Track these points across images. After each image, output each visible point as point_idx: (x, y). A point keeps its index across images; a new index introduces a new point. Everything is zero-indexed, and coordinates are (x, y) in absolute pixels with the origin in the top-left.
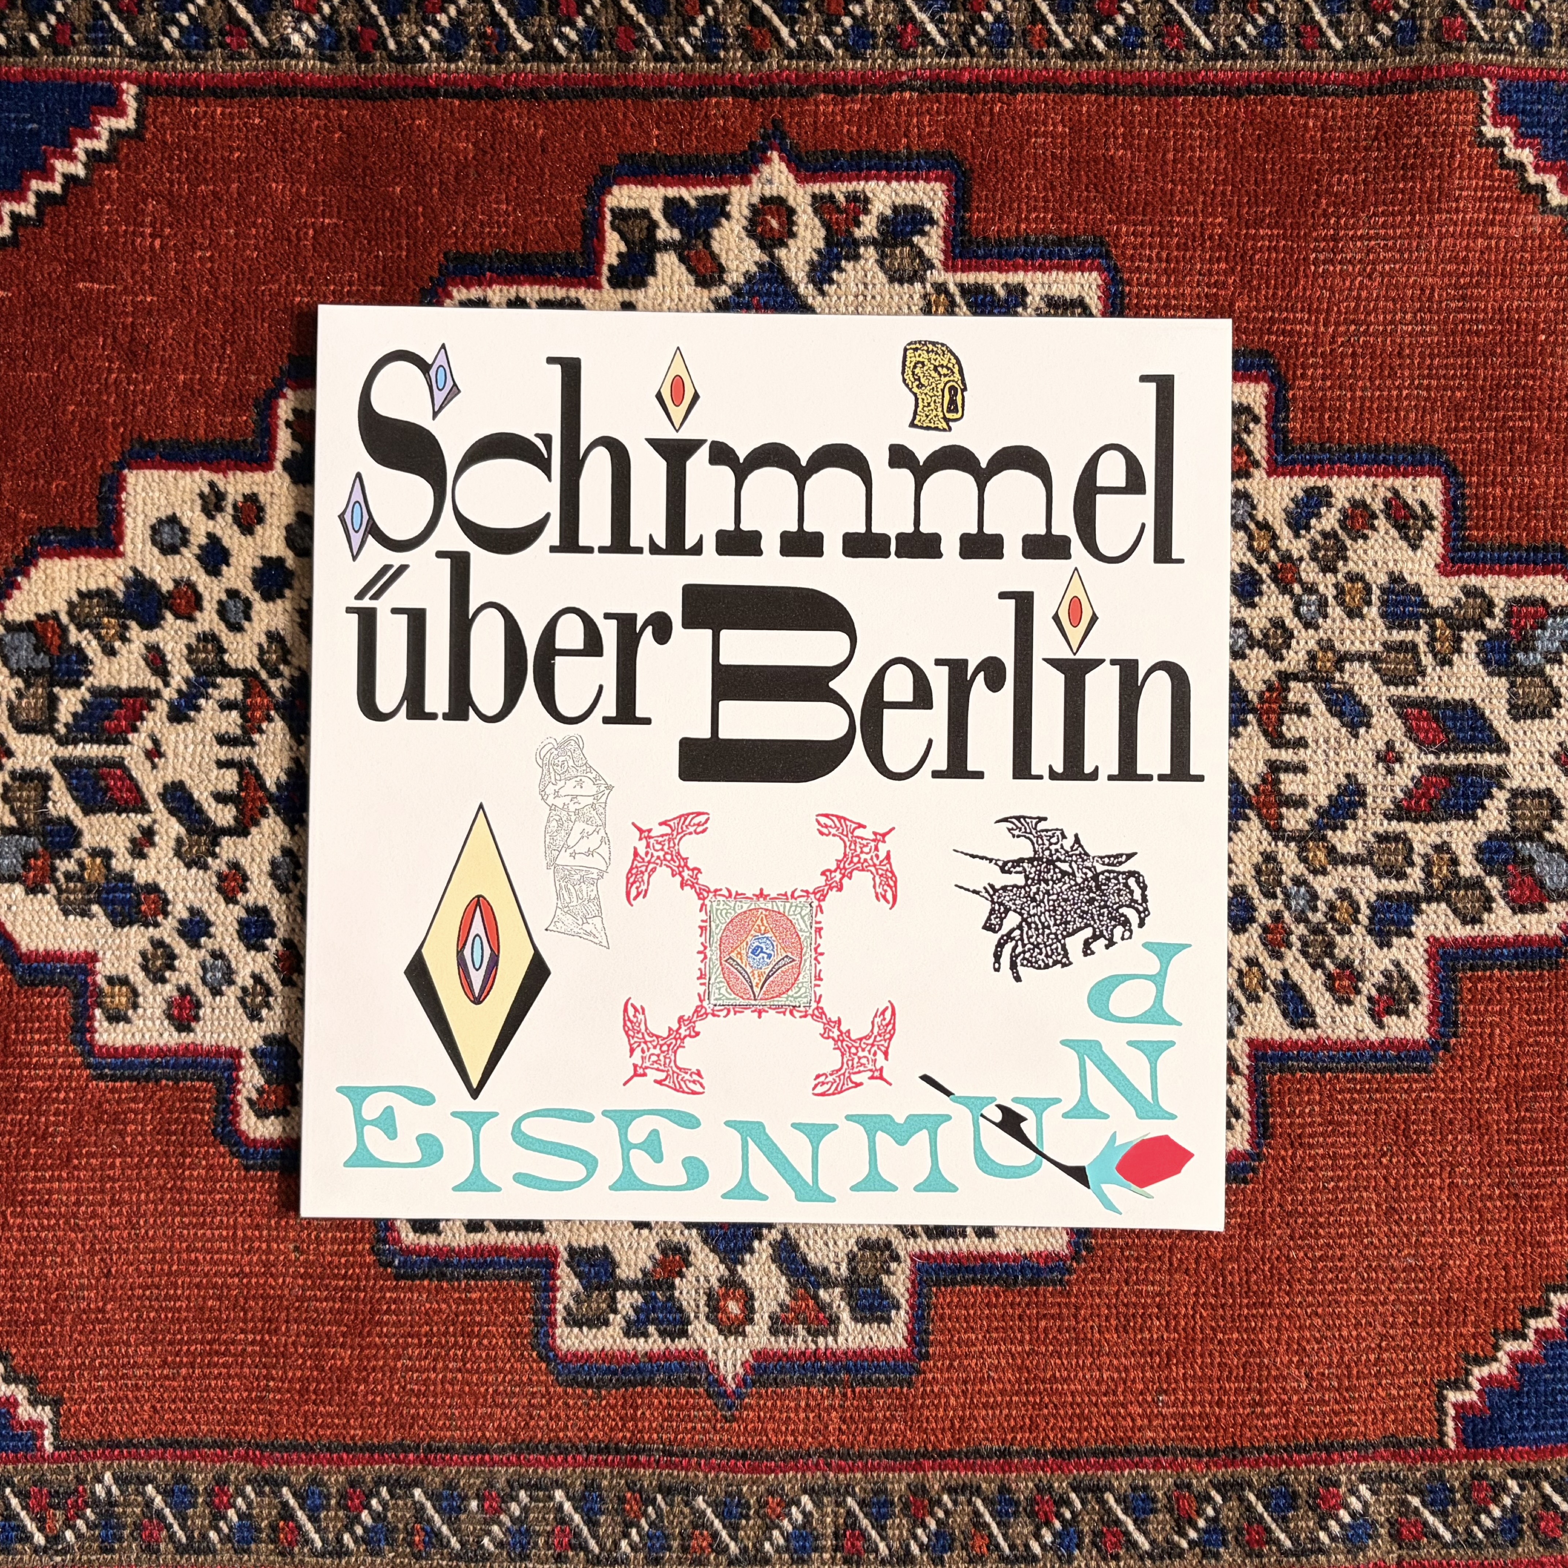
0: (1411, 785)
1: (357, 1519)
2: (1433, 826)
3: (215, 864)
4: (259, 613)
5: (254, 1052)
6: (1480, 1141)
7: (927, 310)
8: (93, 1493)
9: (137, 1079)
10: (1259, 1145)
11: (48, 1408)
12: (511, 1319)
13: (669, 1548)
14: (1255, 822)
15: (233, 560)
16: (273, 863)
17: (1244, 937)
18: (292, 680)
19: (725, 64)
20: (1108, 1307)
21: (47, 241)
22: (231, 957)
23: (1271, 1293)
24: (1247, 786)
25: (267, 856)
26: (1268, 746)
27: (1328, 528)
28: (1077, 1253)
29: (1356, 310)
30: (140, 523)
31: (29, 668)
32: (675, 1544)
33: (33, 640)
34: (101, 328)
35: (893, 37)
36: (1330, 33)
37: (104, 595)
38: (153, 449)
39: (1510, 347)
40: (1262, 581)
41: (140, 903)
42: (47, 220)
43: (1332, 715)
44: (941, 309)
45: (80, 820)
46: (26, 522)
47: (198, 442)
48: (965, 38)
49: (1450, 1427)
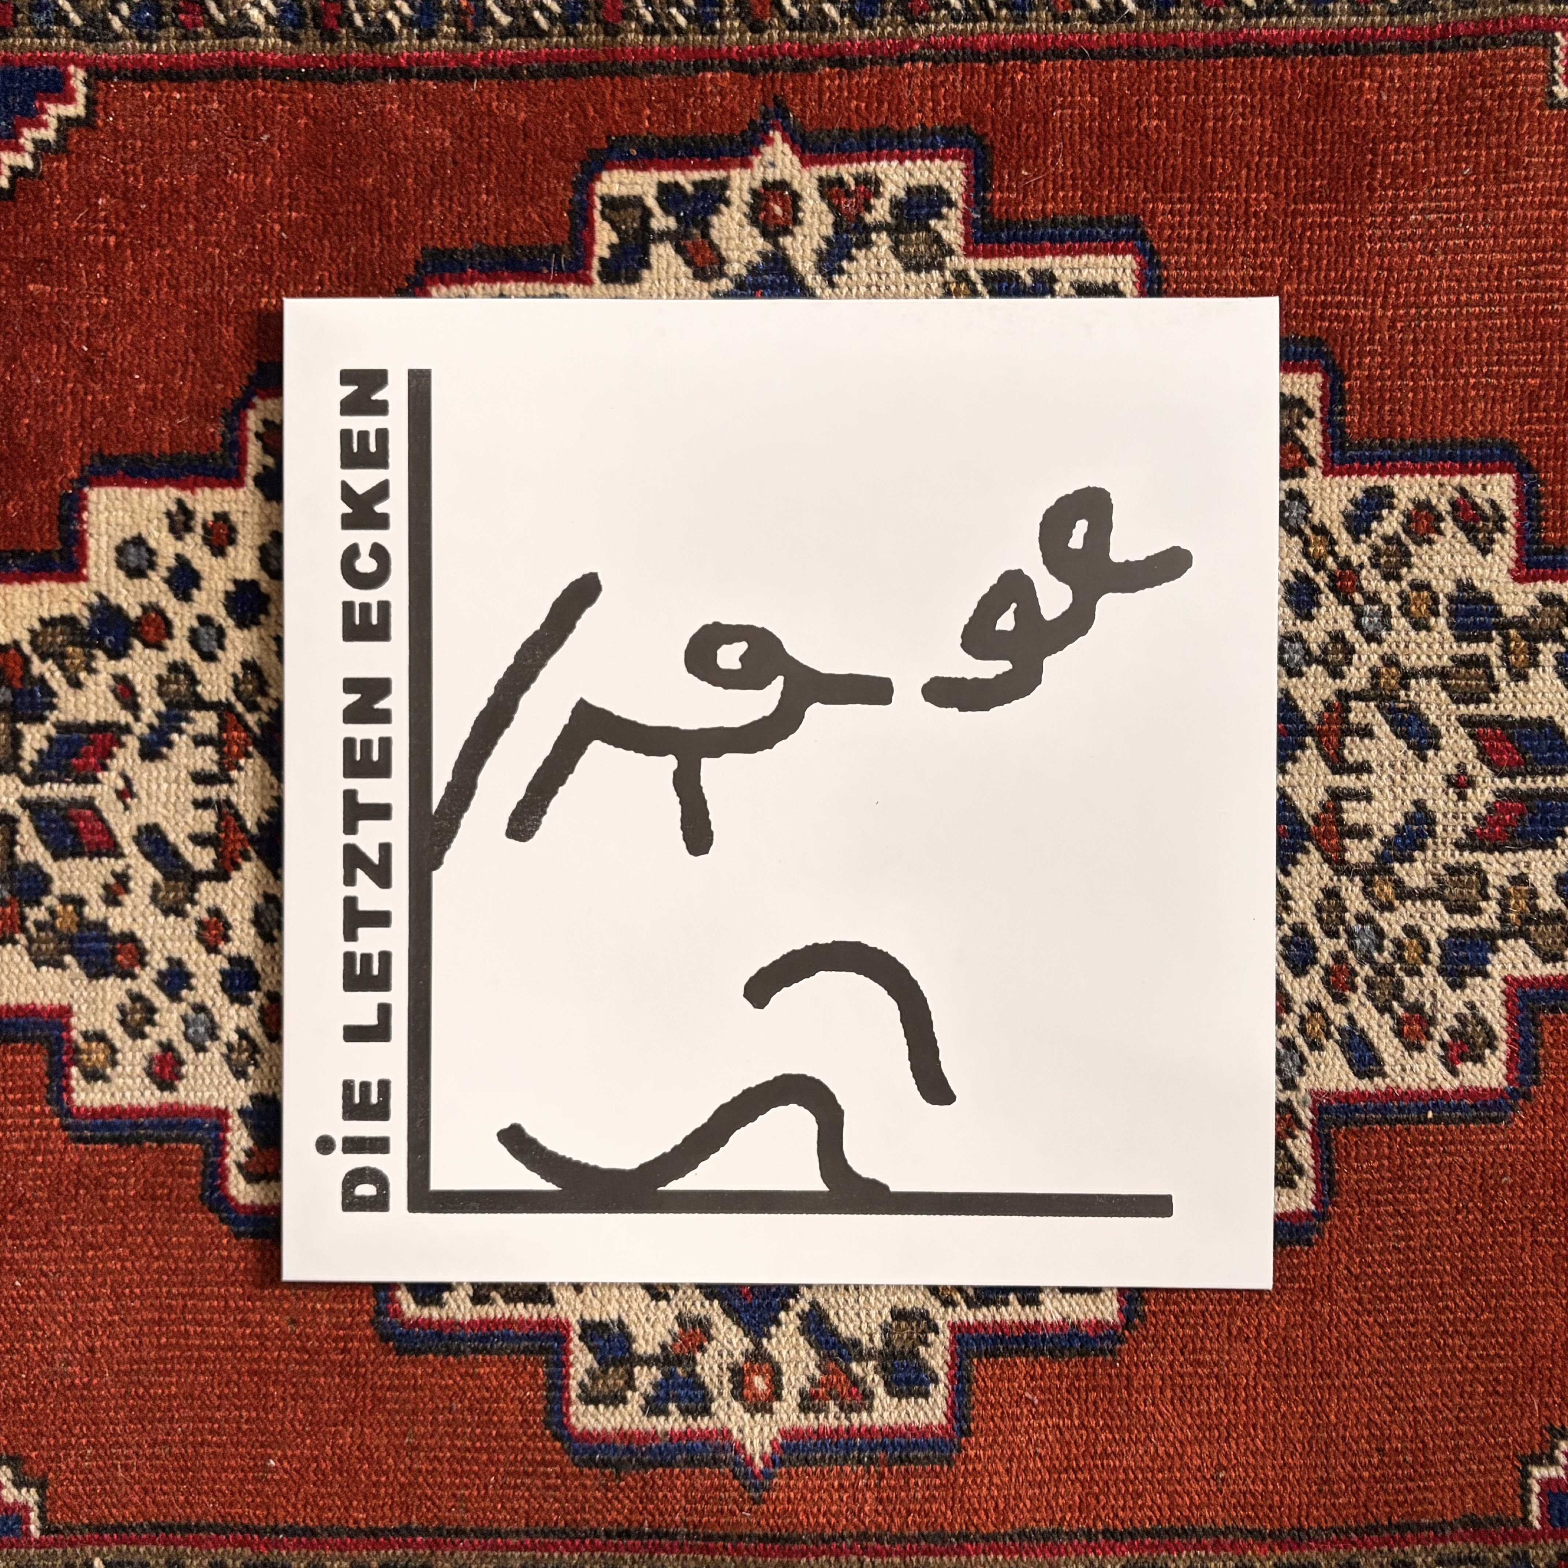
2: (1509, 855)
3: (195, 912)
4: (233, 642)
5: (241, 1112)
7: (947, 295)
9: (118, 1141)
10: (1324, 1204)
11: (33, 1490)
12: (522, 1396)
14: (1315, 854)
15: (204, 584)
16: (256, 910)
17: (1305, 980)
18: (267, 712)
19: (721, 35)
20: (1163, 1378)
22: (215, 1011)
24: (1305, 816)
25: (249, 903)
26: (1328, 771)
27: (1391, 533)
28: (1128, 1321)
29: (1417, 291)
30: (104, 545)
34: (54, 333)
35: (903, 2)
37: (69, 622)
38: (115, 464)
40: (1319, 591)
41: (115, 953)
43: (1398, 737)
44: (961, 293)
45: (50, 866)
47: (164, 457)
48: (982, 1)
49: (1534, 1505)
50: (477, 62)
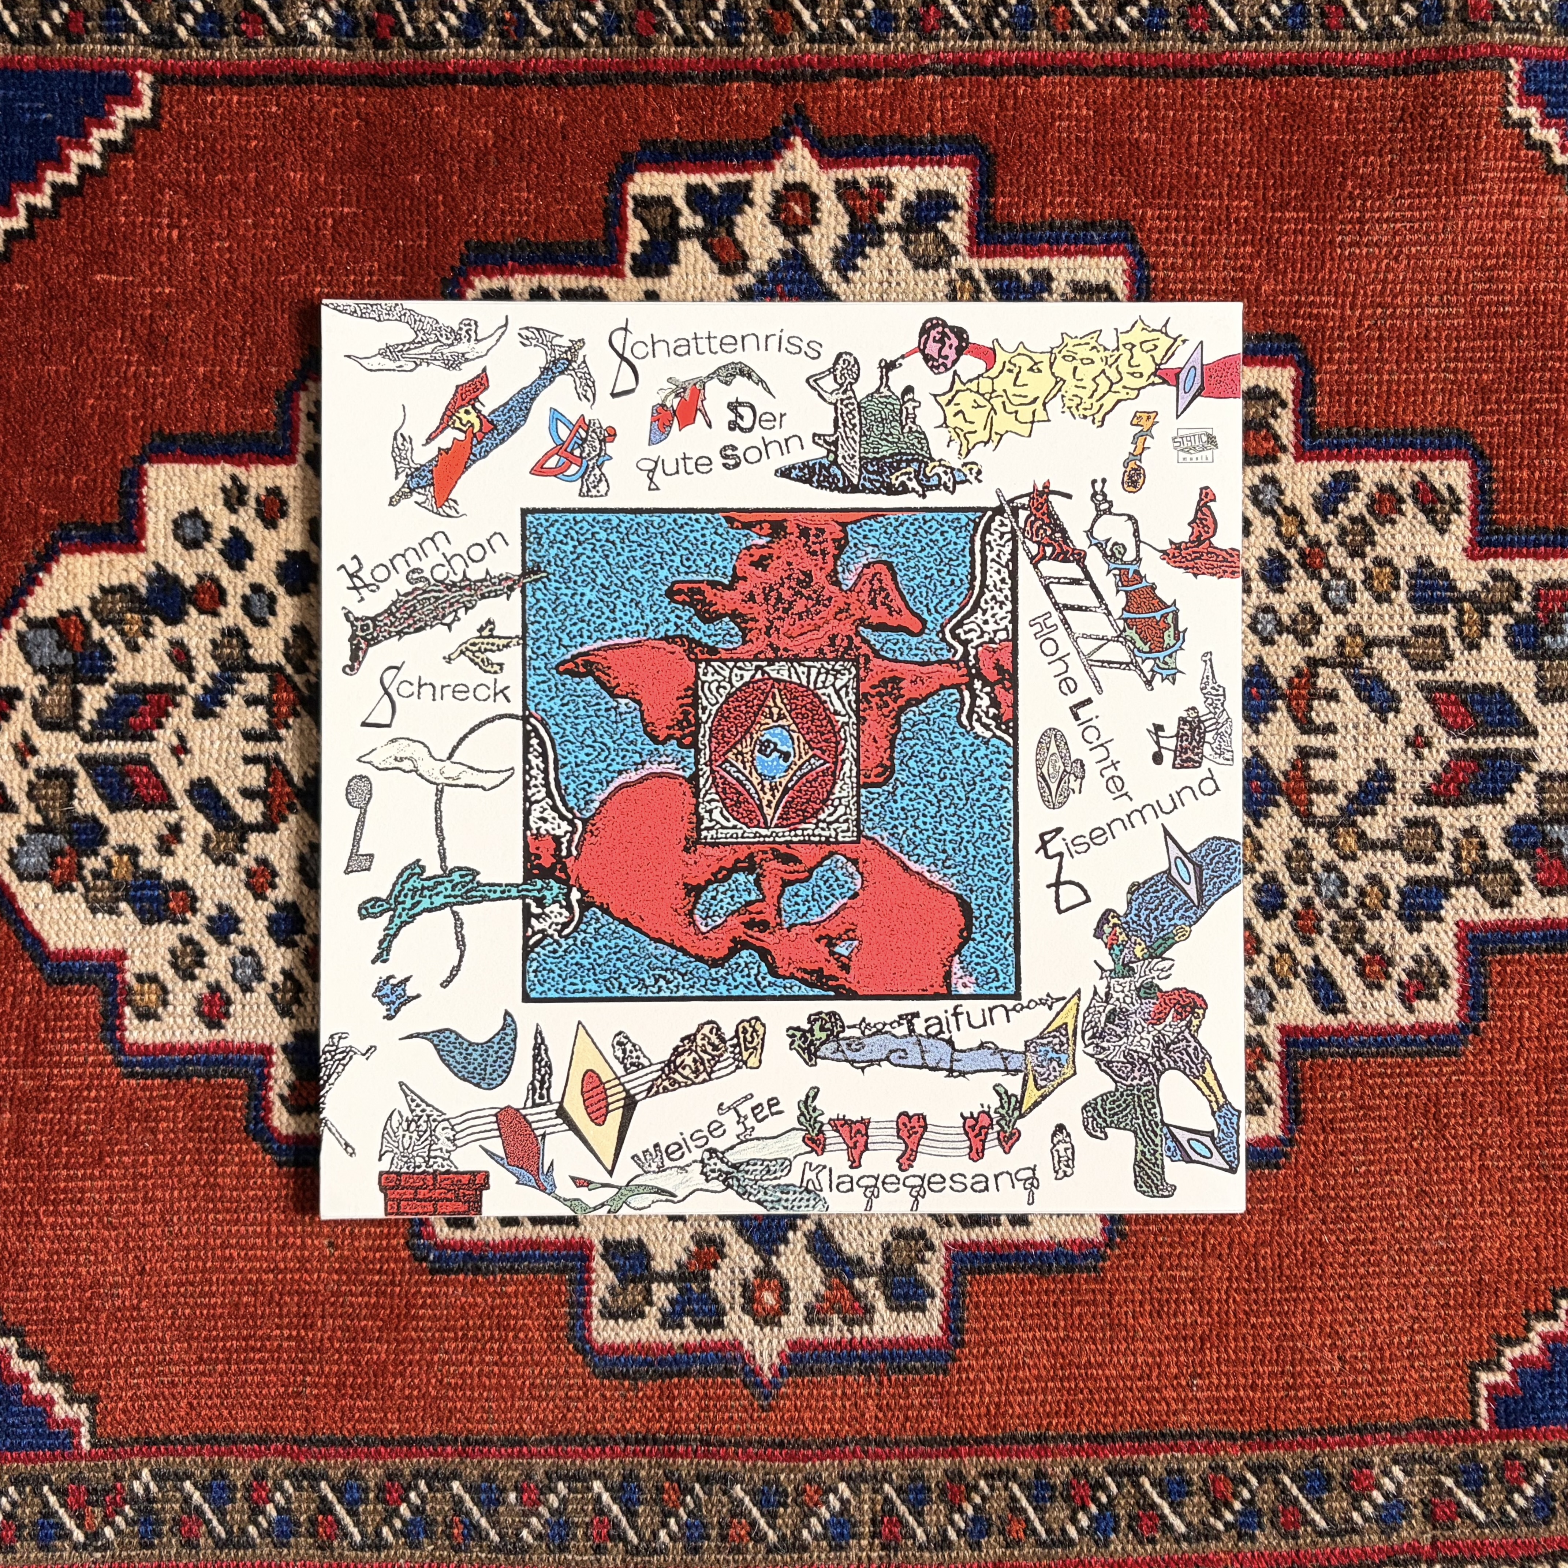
0: (1440, 770)
1: (396, 1512)
2: (1462, 810)
3: (244, 861)
4: (283, 609)
5: (285, 1048)
6: (1510, 1122)
7: (952, 297)
8: (132, 1490)
9: (168, 1076)
10: (1291, 1131)
11: (84, 1406)
12: (547, 1312)
13: (708, 1538)
14: (1285, 807)
15: (256, 554)
16: (302, 859)
17: (1275, 924)
19: (746, 47)
20: (1142, 1293)
21: (63, 232)
22: (261, 953)
23: (1303, 1277)
24: (1277, 772)
25: (294, 853)
26: (1297, 732)
27: (1356, 513)
28: (1111, 1238)
29: (1382, 293)
30: (162, 518)
31: (52, 665)
32: (714, 1533)
33: (56, 636)
34: (119, 320)
35: (916, 20)
36: (1355, 13)
37: (128, 590)
38: (174, 442)
39: (1536, 329)
40: (1290, 567)
41: (168, 900)
42: (63, 211)
43: (1362, 700)
44: (966, 295)
45: (106, 818)
46: (46, 517)
47: (219, 436)
48: (987, 20)
49: (1483, 1408)
50: (519, 69)
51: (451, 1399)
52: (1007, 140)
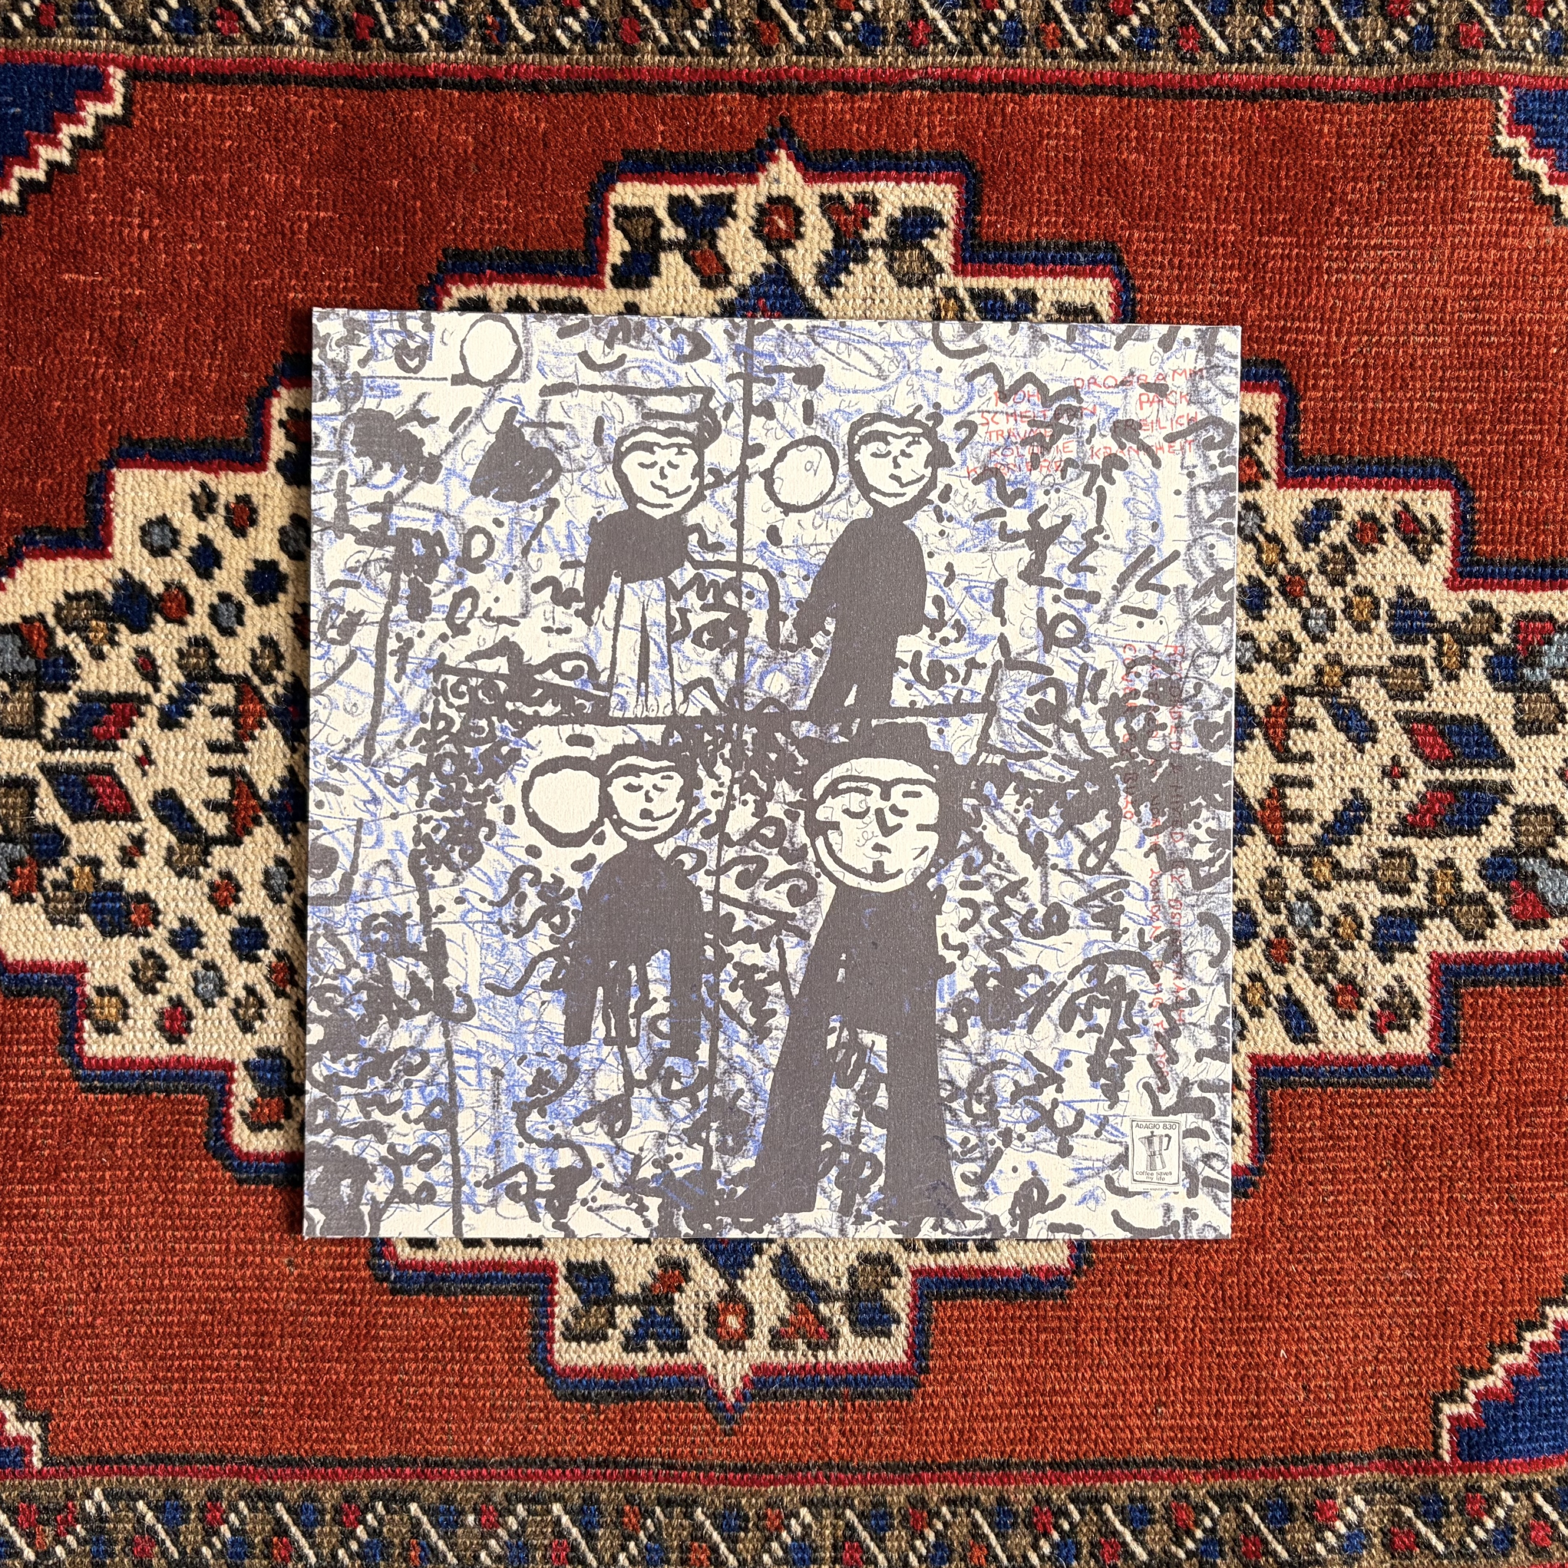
0: (1416, 800)
1: (352, 1535)
2: (1437, 841)
3: (208, 874)
4: (252, 617)
5: (247, 1064)
6: (1480, 1155)
7: (936, 316)
8: (83, 1509)
9: (127, 1091)
10: (1260, 1160)
11: (36, 1424)
12: (509, 1334)
13: (668, 1561)
14: (1261, 837)
15: (225, 563)
16: (267, 873)
17: (1247, 952)
18: (285, 686)
19: (732, 58)
20: (1109, 1320)
21: (31, 230)
22: (224, 969)
23: (1270, 1306)
24: (1252, 801)
25: (260, 866)
26: (1274, 760)
27: (1337, 542)
28: (1078, 1265)
29: (1368, 320)
30: (129, 523)
31: (14, 672)
32: (674, 1557)
33: (19, 642)
34: (88, 321)
35: (904, 34)
36: (1346, 37)
37: (93, 597)
38: (143, 447)
39: (1521, 360)
40: (1270, 594)
41: (129, 913)
42: (31, 208)
43: (1339, 730)
44: (950, 314)
45: (68, 828)
46: (10, 521)
47: (190, 441)
48: (976, 36)
49: (1445, 1439)
50: (501, 75)
51: (410, 1420)
52: (994, 157)
